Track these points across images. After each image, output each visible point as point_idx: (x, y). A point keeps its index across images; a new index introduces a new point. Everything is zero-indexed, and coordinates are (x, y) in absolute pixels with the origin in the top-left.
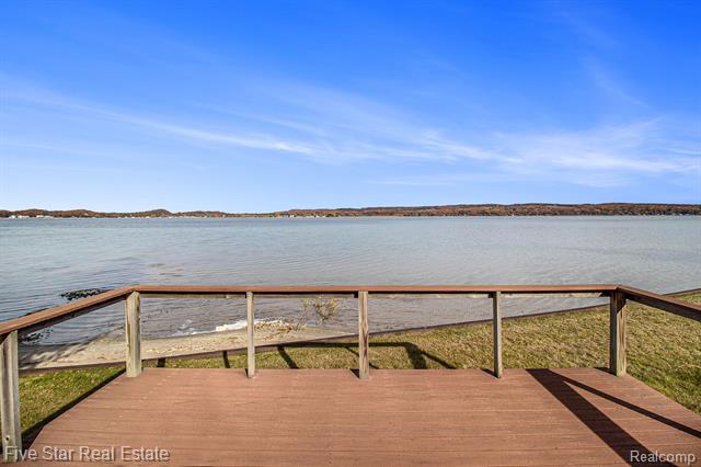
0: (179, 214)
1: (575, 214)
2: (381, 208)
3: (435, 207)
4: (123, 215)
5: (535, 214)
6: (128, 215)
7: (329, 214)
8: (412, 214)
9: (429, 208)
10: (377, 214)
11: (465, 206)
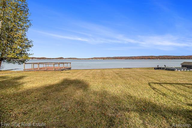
0: (66, 58)
1: (179, 59)
2: (119, 57)
3: (134, 57)
4: (53, 59)
5: (166, 59)
6: (54, 59)
7: (104, 58)
8: (127, 59)
9: (133, 57)
10: (117, 59)
11: (143, 56)
